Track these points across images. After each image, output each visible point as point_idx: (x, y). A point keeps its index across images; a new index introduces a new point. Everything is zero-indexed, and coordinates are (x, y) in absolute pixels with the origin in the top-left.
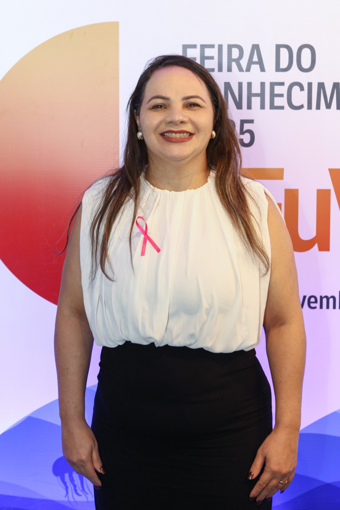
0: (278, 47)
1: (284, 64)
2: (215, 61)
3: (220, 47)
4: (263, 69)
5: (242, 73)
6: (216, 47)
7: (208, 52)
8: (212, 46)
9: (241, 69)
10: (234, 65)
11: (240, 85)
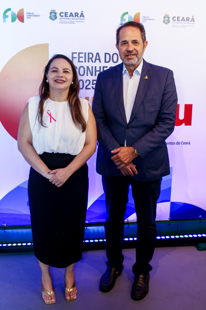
0: (106, 54)
1: (107, 60)
2: (84, 58)
3: (85, 53)
4: (100, 62)
5: (93, 63)
6: (84, 53)
7: (81, 55)
8: (82, 53)
9: (92, 62)
10: (90, 60)
11: (92, 67)
